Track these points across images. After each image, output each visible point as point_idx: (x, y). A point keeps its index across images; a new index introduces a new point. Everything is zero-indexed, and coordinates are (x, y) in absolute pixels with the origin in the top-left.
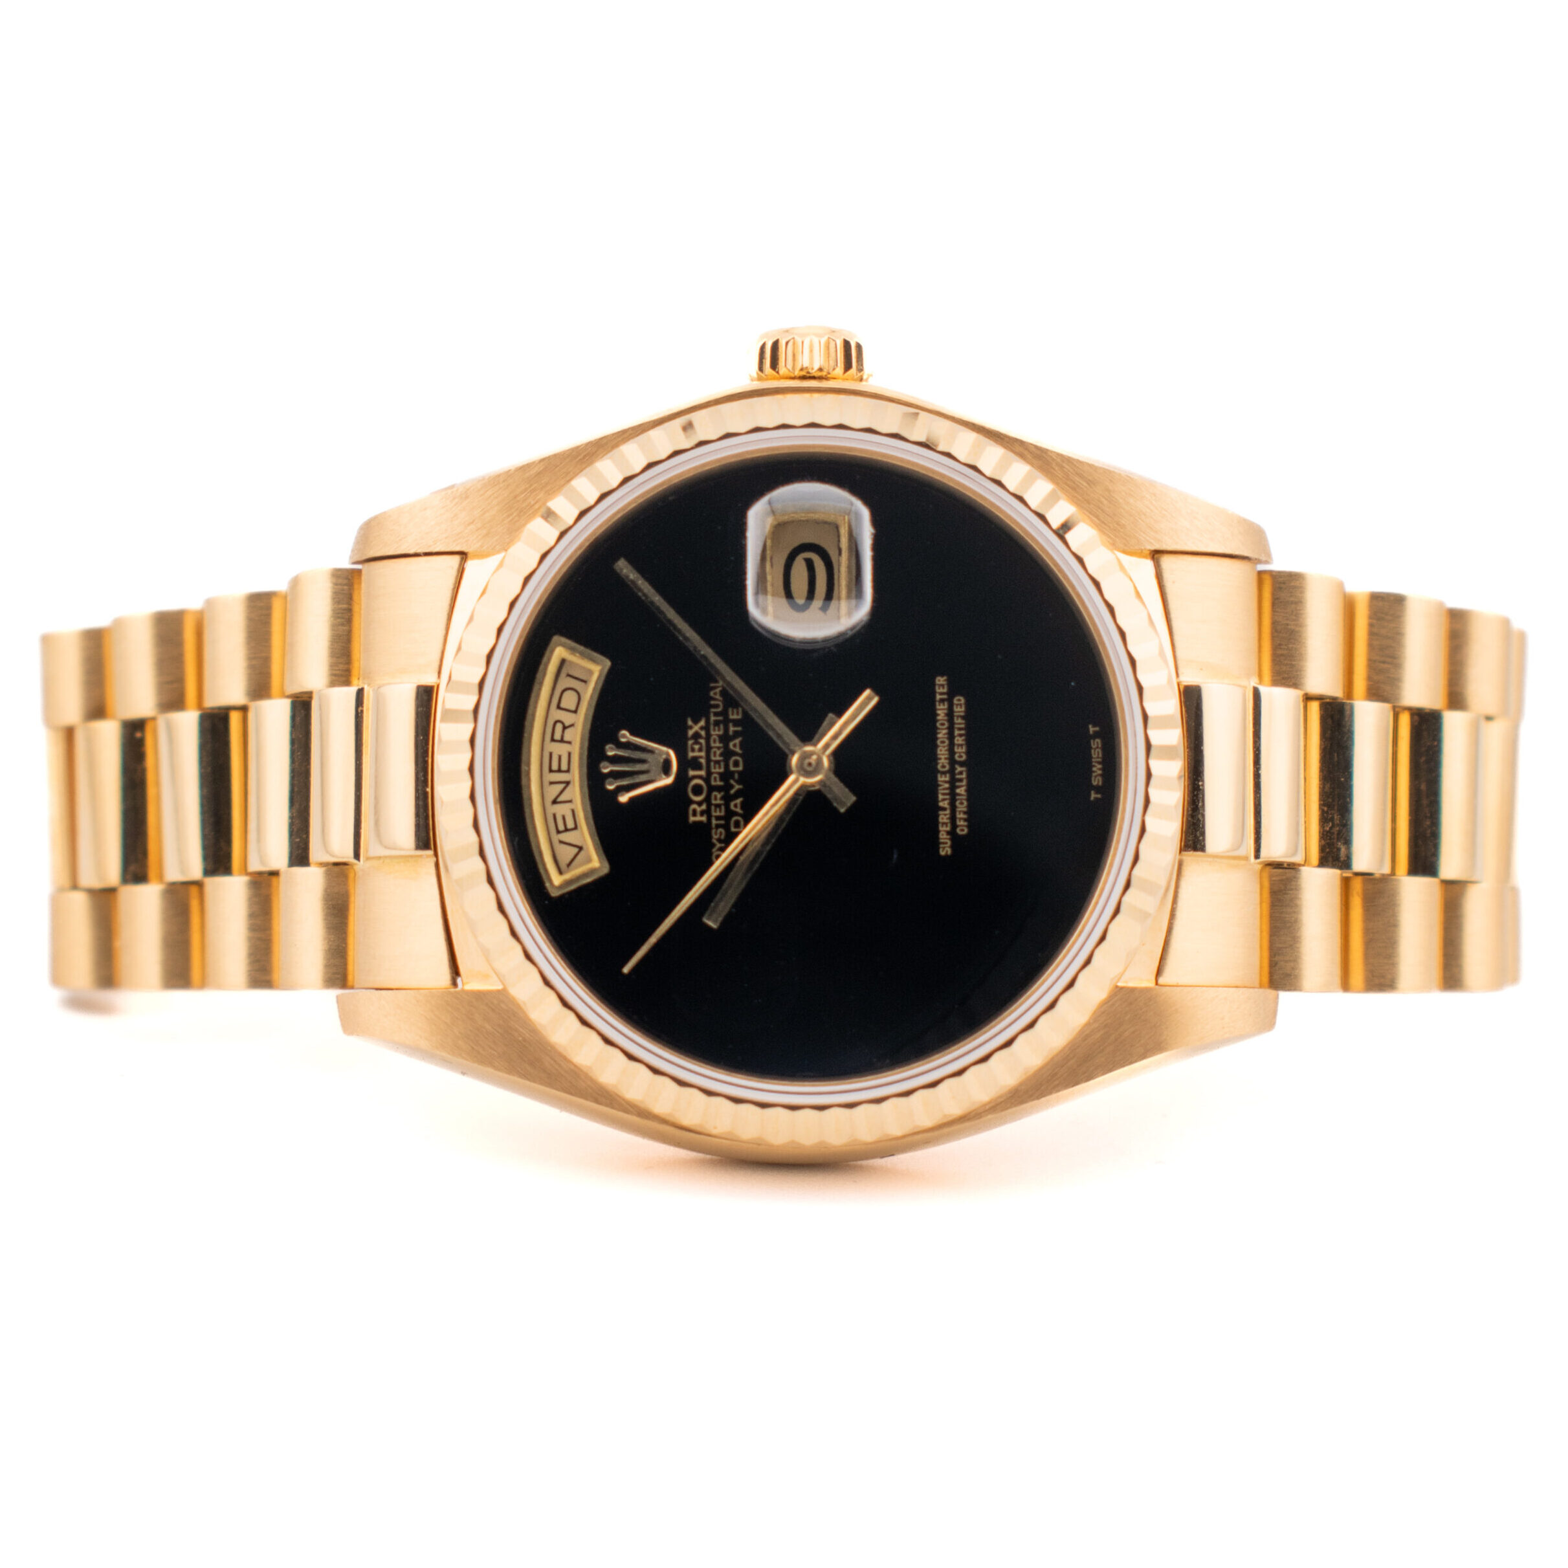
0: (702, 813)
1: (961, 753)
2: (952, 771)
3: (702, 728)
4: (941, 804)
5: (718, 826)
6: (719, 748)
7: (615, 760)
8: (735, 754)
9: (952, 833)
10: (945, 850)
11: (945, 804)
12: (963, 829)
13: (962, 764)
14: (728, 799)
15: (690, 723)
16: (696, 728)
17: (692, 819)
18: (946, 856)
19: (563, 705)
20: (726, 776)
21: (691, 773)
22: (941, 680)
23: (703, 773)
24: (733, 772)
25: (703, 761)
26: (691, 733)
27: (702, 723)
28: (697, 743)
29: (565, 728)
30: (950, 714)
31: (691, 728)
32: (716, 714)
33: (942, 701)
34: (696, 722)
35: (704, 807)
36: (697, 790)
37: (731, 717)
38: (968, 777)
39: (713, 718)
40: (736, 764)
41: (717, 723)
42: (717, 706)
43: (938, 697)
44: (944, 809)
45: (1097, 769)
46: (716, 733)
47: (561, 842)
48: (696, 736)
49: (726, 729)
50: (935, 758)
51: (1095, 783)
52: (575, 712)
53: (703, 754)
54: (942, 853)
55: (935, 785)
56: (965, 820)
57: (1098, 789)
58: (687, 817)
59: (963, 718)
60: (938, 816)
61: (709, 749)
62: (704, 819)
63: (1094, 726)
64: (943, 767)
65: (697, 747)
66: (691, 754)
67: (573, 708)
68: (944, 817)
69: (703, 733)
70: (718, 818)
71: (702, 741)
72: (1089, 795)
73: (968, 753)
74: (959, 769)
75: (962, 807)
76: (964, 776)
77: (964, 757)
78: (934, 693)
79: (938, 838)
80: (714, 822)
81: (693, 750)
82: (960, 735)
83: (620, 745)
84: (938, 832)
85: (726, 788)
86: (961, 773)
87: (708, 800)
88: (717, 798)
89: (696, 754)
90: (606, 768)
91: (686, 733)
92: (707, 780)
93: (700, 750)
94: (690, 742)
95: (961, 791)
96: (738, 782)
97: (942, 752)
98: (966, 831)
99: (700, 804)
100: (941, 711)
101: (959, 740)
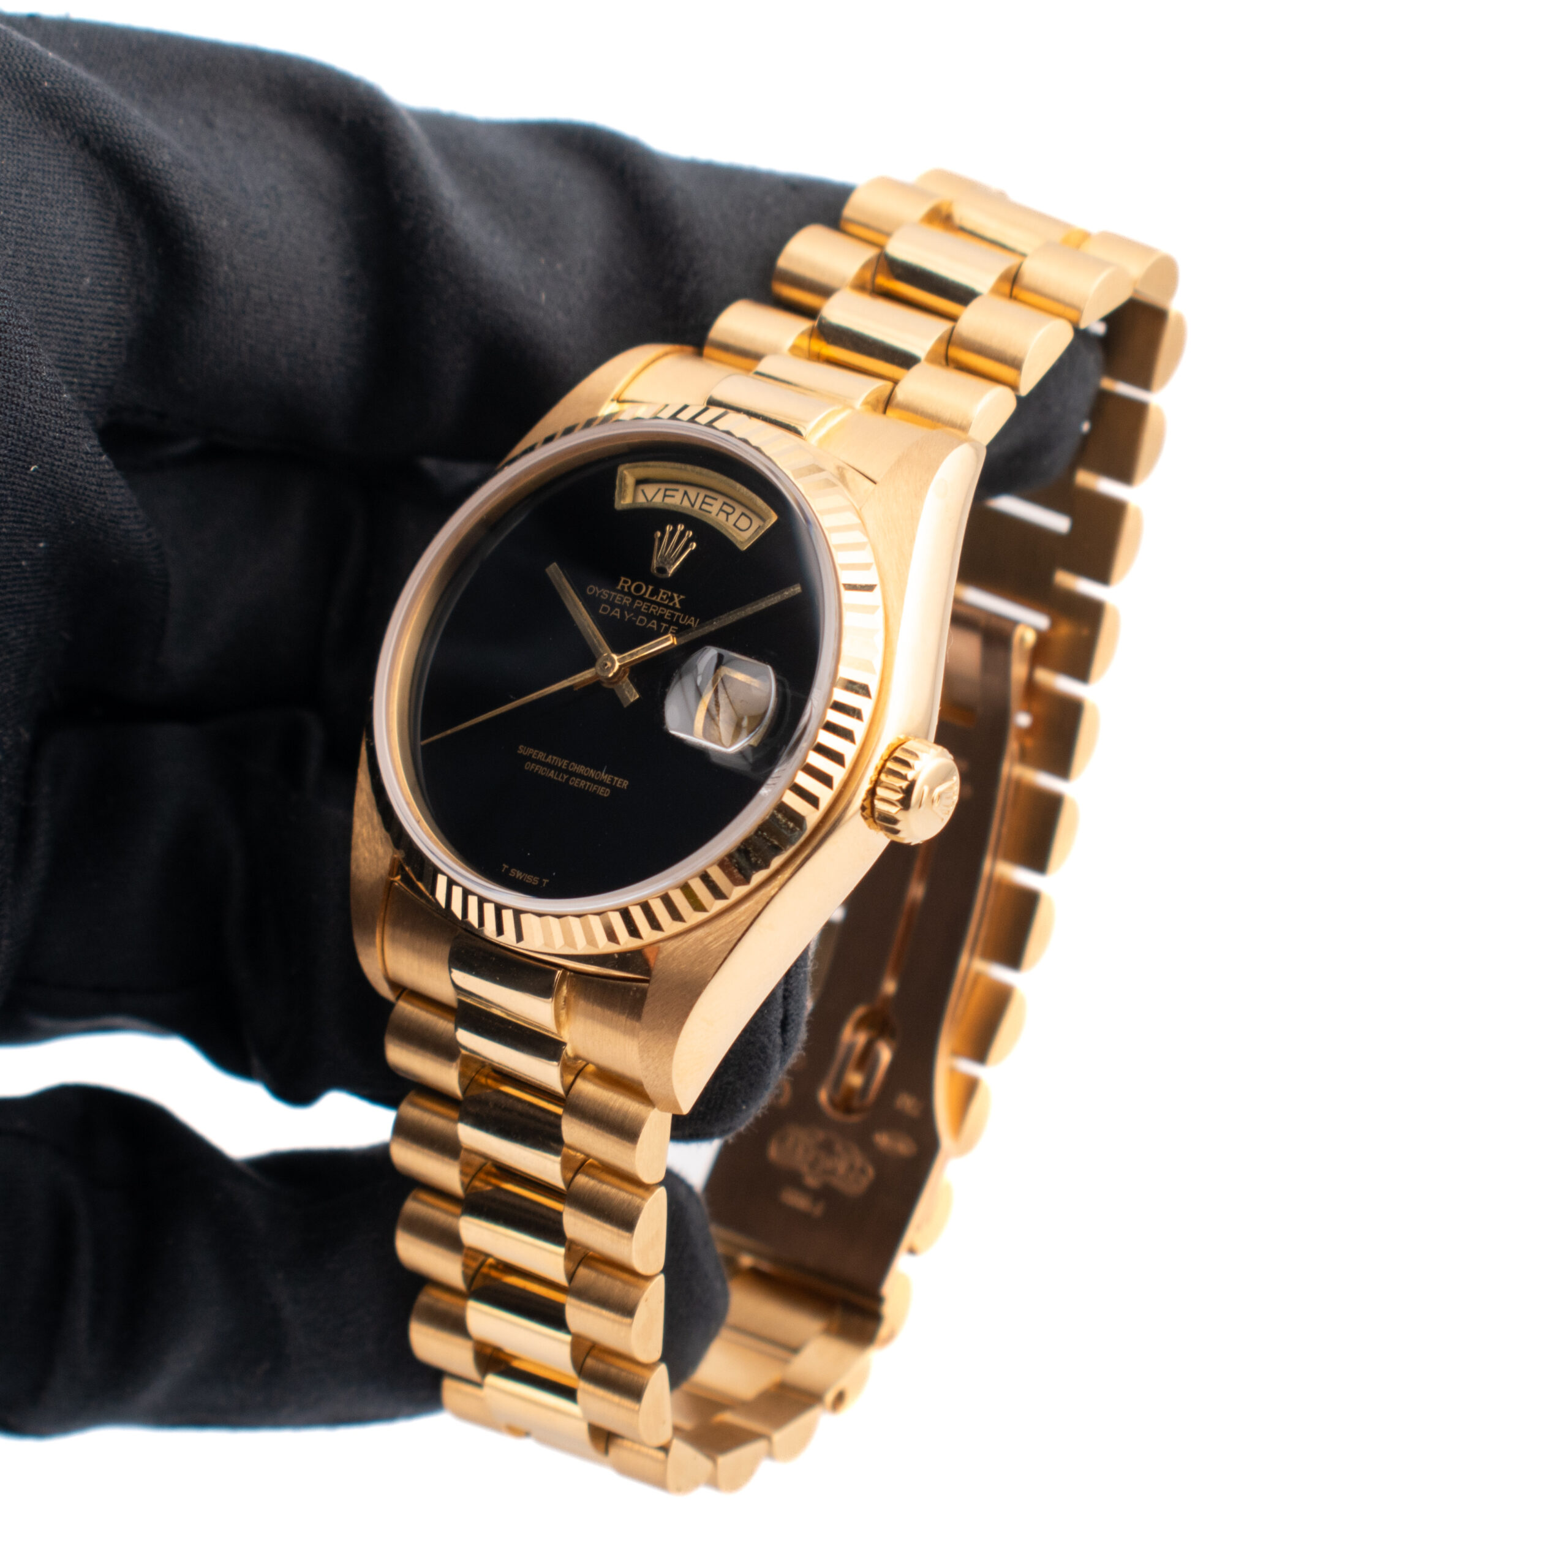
0: (623, 587)
1: (575, 782)
2: (566, 771)
3: (675, 604)
4: (550, 757)
5: (610, 595)
6: (657, 612)
7: (682, 534)
8: (648, 622)
9: (529, 758)
10: (522, 750)
11: (549, 760)
12: (529, 766)
13: (568, 780)
14: (623, 608)
15: (682, 597)
16: (676, 600)
17: (623, 579)
18: (518, 749)
19: (743, 517)
20: (638, 612)
21: (651, 588)
22: (626, 783)
23: (647, 596)
24: (637, 618)
25: (654, 598)
26: (675, 595)
27: (678, 606)
28: (667, 597)
29: (728, 514)
30: (601, 783)
31: (678, 597)
32: (679, 617)
33: (613, 780)
34: (681, 602)
35: (626, 590)
36: (638, 589)
37: (672, 627)
38: (558, 781)
39: (677, 614)
40: (642, 621)
41: (673, 615)
42: (683, 620)
43: (616, 778)
44: (546, 758)
45: (519, 875)
46: (667, 613)
47: (659, 490)
48: (671, 599)
49: (666, 621)
50: (579, 763)
51: (513, 870)
52: (735, 525)
53: (658, 600)
54: (521, 747)
55: (563, 756)
56: (533, 770)
57: (508, 871)
58: (624, 576)
59: (595, 791)
60: (544, 752)
61: (659, 605)
62: (619, 587)
63: (547, 883)
64: (572, 766)
65: (665, 597)
66: (662, 591)
67: (737, 524)
68: (541, 756)
69: (671, 604)
70: (615, 597)
71: (666, 602)
72: (506, 864)
73: (572, 787)
74: (565, 777)
75: (541, 770)
76: (560, 779)
77: (571, 783)
78: (619, 777)
79: (531, 747)
80: (613, 594)
81: (664, 594)
82: (585, 786)
83: (690, 541)
84: (535, 748)
85: (630, 610)
86: (562, 778)
87: (629, 594)
88: (627, 601)
89: (661, 595)
90: (681, 527)
91: (676, 593)
92: (642, 598)
93: (662, 599)
94: (670, 593)
95: (552, 774)
96: (630, 619)
97: (581, 769)
98: (526, 768)
99: (629, 588)
100: (606, 777)
101: (583, 783)
